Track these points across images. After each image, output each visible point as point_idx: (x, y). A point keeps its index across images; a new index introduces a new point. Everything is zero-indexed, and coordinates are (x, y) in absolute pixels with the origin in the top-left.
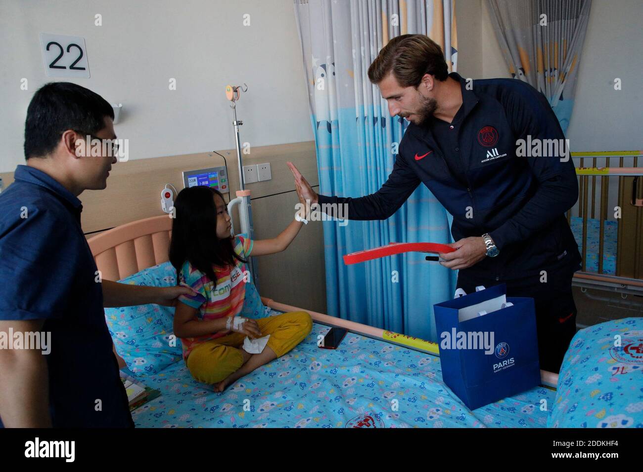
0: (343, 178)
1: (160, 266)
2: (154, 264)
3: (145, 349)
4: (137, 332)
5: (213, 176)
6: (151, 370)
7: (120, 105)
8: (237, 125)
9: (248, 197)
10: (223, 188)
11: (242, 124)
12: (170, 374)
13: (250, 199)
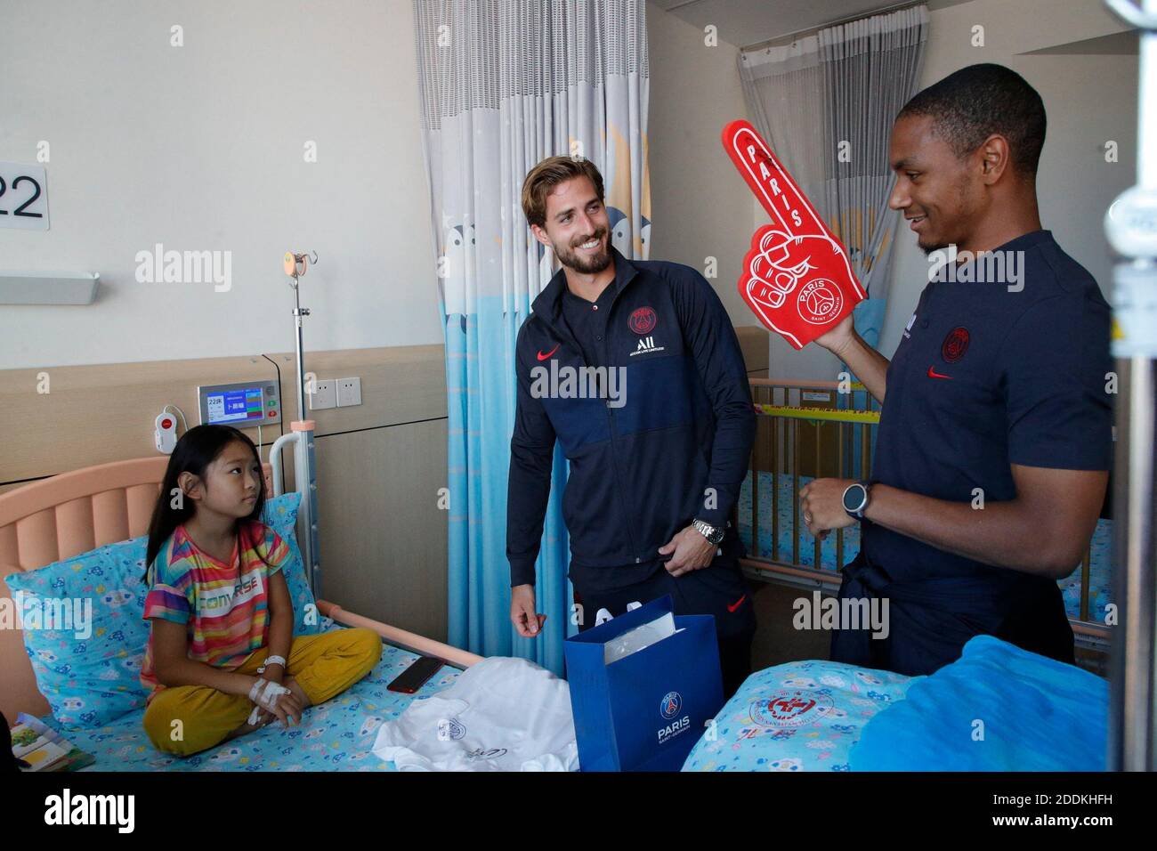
0: (482, 411)
1: (135, 541)
2: (126, 536)
3: (86, 683)
4: (74, 652)
5: (254, 395)
6: (91, 720)
7: (97, 276)
8: (299, 315)
9: (310, 433)
10: (270, 415)
11: (308, 314)
12: (124, 728)
13: (313, 436)
